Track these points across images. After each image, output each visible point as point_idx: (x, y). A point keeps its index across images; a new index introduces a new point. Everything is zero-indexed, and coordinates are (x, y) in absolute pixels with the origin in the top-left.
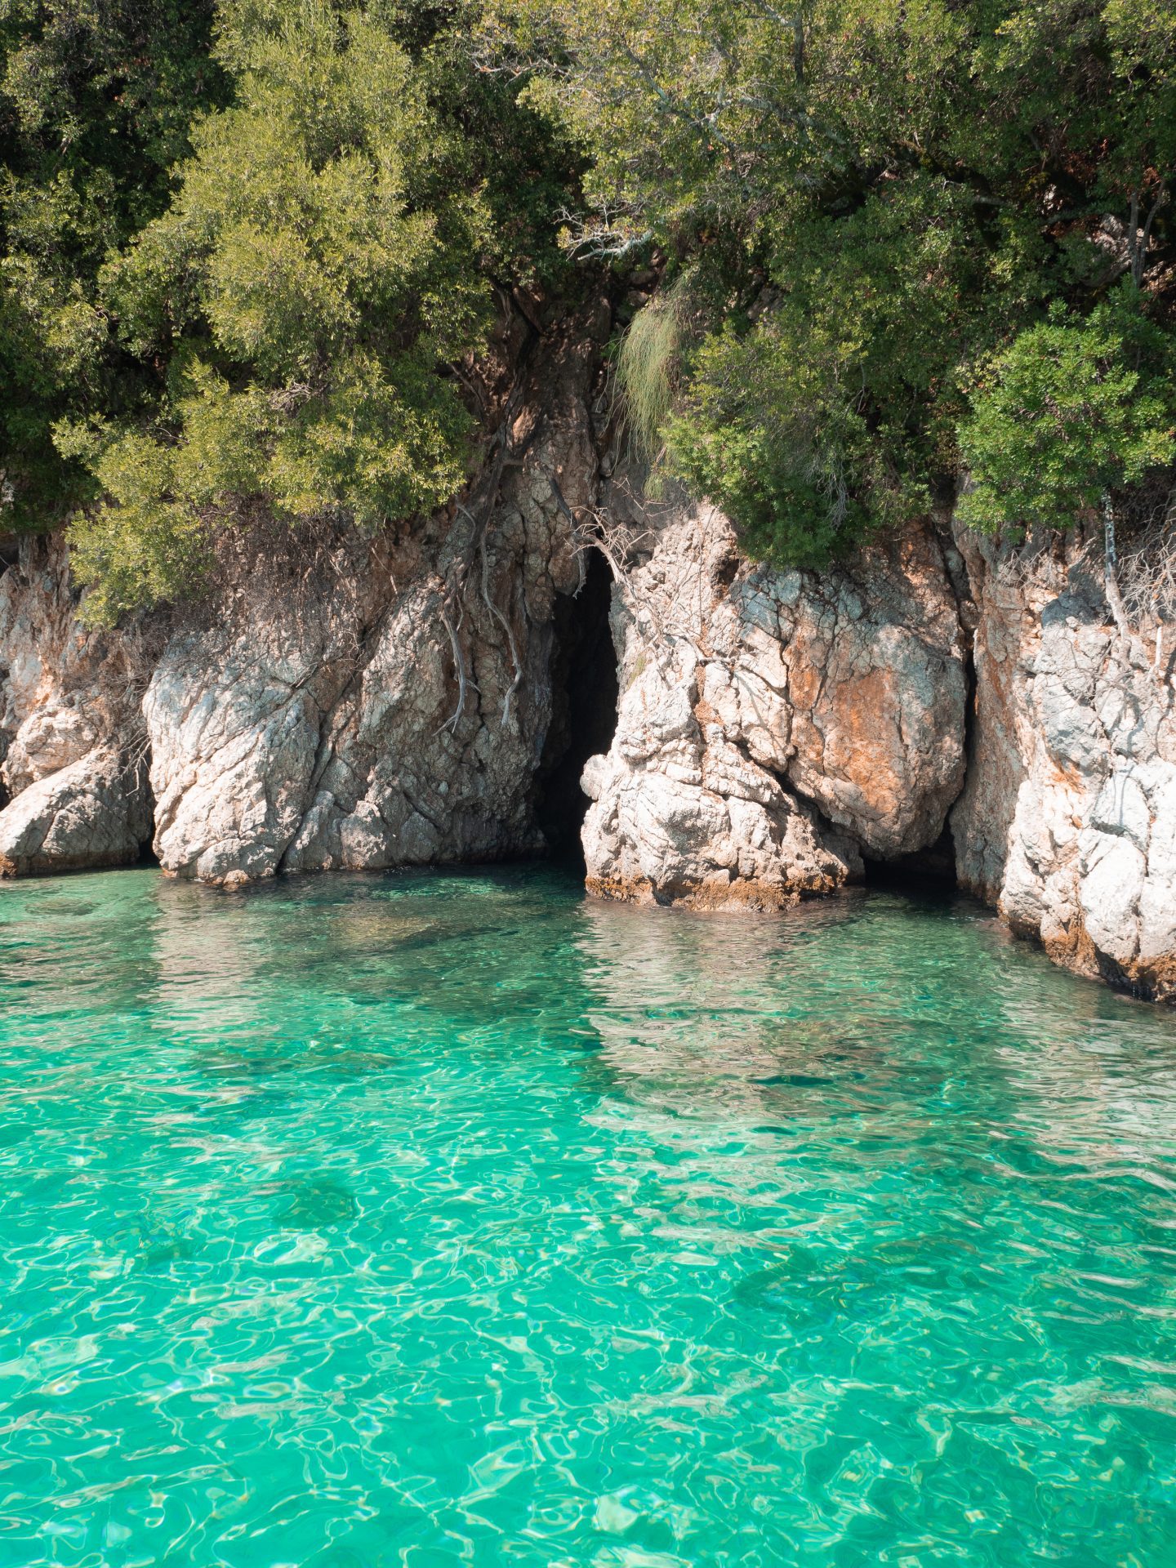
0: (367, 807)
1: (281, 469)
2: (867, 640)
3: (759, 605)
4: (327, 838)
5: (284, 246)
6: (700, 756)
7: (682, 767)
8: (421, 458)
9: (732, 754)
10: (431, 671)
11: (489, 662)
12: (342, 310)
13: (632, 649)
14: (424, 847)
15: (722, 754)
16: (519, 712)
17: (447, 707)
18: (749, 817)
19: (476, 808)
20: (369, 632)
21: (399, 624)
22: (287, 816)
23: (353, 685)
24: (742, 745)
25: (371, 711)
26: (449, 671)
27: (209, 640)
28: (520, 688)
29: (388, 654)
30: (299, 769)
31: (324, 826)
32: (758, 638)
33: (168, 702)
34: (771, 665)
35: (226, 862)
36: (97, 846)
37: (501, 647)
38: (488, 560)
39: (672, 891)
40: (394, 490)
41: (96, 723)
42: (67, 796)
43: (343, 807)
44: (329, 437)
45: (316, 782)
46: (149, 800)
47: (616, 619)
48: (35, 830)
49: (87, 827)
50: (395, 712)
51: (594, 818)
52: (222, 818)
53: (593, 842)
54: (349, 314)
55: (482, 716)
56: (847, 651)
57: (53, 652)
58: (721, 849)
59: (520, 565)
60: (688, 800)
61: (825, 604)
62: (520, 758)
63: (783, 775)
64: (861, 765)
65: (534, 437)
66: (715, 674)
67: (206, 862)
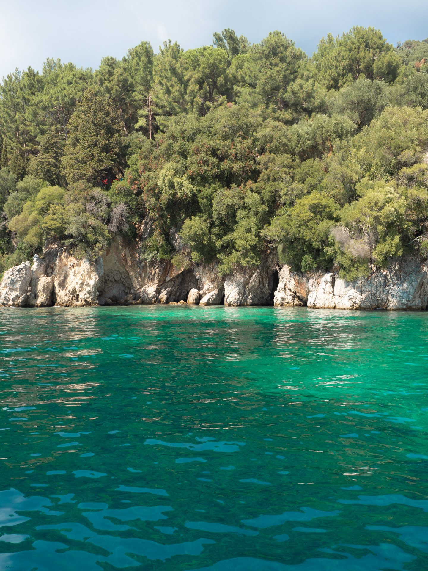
0: (250, 297)
1: (242, 261)
2: (302, 279)
3: (292, 275)
4: (245, 300)
5: (243, 242)
6: (285, 291)
7: (283, 292)
8: (256, 261)
9: (289, 291)
10: (258, 281)
11: (265, 280)
12: (249, 247)
13: (280, 278)
14: (257, 302)
15: (288, 291)
16: (269, 286)
17: (259, 285)
18: (290, 298)
19: (263, 298)
20: (250, 277)
21: (254, 276)
22: (241, 298)
23: (249, 283)
24: (290, 290)
25: (251, 286)
26: (260, 281)
27: (232, 278)
28: (269, 283)
29: (253, 279)
30: (242, 292)
31: (245, 299)
32: (292, 279)
33: (227, 284)
34: (293, 281)
35: (234, 302)
36: (215, 302)
37: (266, 278)
38: (264, 268)
39: (282, 305)
40: (254, 264)
41: (215, 286)
42: (212, 296)
43: (247, 297)
44: (247, 259)
45: (244, 294)
46: (224, 296)
47: (279, 275)
48: (209, 300)
49: (214, 300)
50: (253, 286)
51: (275, 298)
52: (234, 298)
53: (275, 300)
54: (250, 248)
55: (264, 286)
56: (301, 280)
57: (209, 277)
58: (287, 301)
59: (268, 268)
60: (284, 296)
61: (298, 275)
62: (269, 291)
63: (295, 293)
64: (302, 292)
65: (270, 253)
66: (288, 282)
67: (232, 302)
